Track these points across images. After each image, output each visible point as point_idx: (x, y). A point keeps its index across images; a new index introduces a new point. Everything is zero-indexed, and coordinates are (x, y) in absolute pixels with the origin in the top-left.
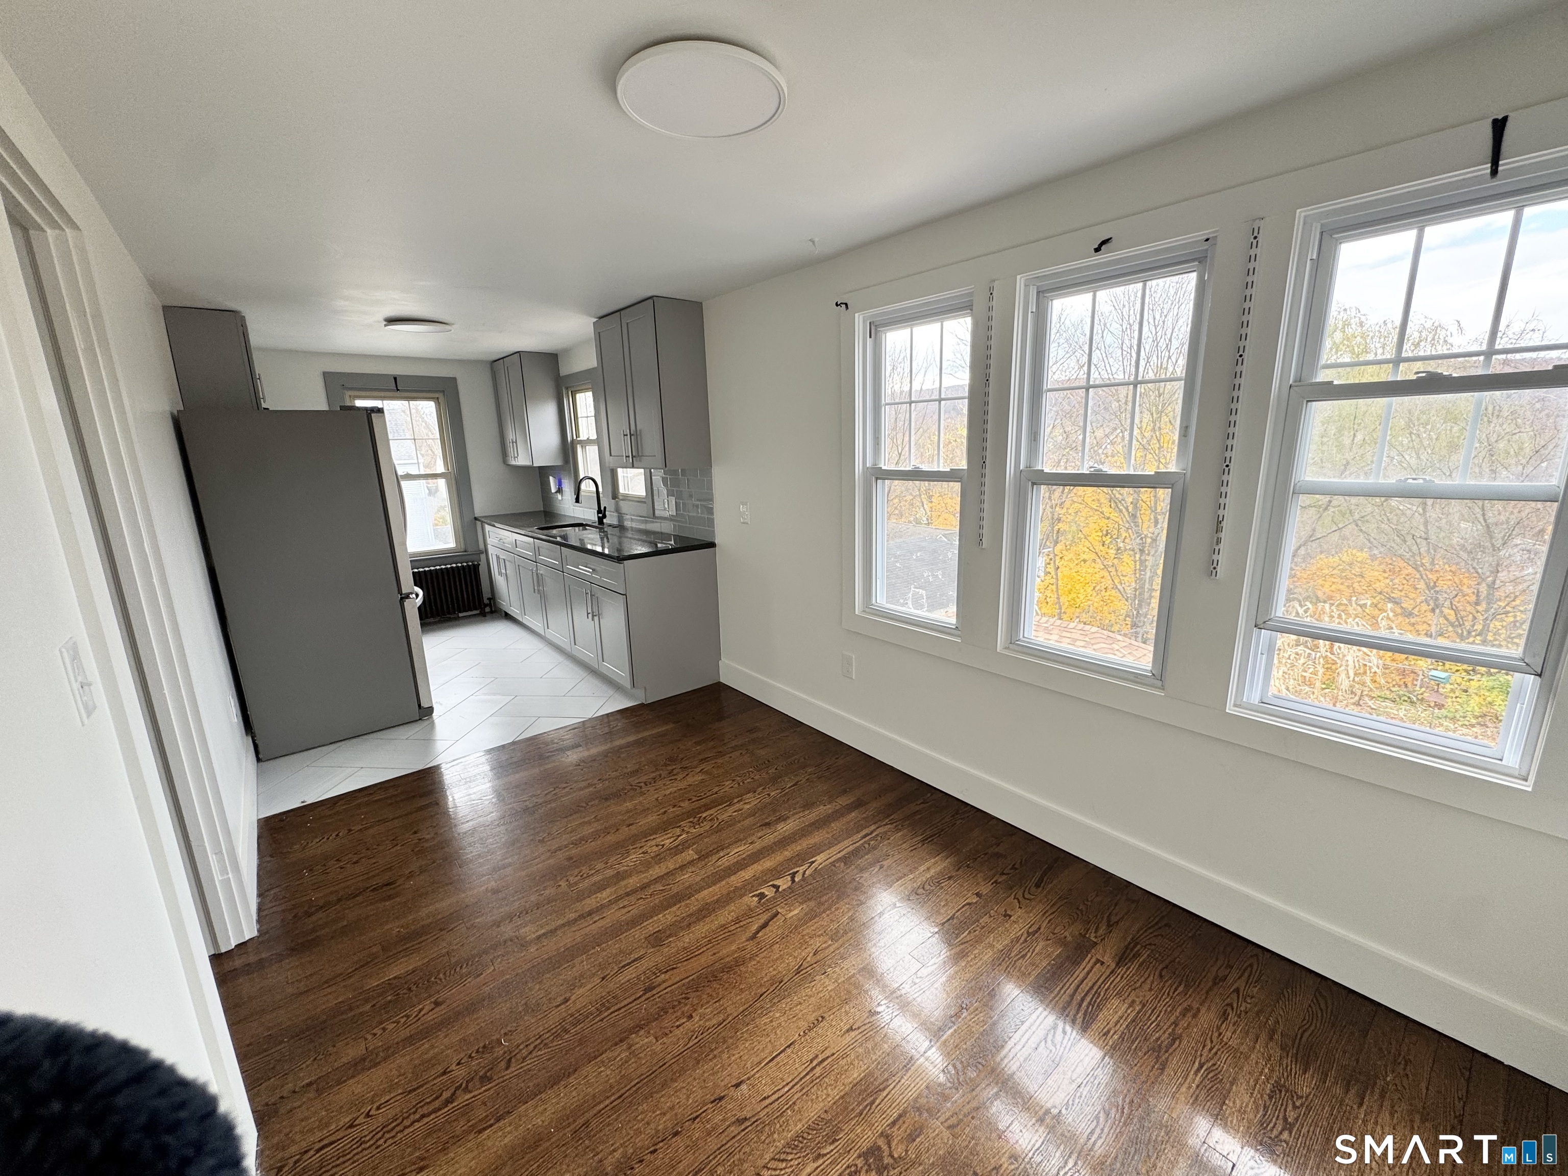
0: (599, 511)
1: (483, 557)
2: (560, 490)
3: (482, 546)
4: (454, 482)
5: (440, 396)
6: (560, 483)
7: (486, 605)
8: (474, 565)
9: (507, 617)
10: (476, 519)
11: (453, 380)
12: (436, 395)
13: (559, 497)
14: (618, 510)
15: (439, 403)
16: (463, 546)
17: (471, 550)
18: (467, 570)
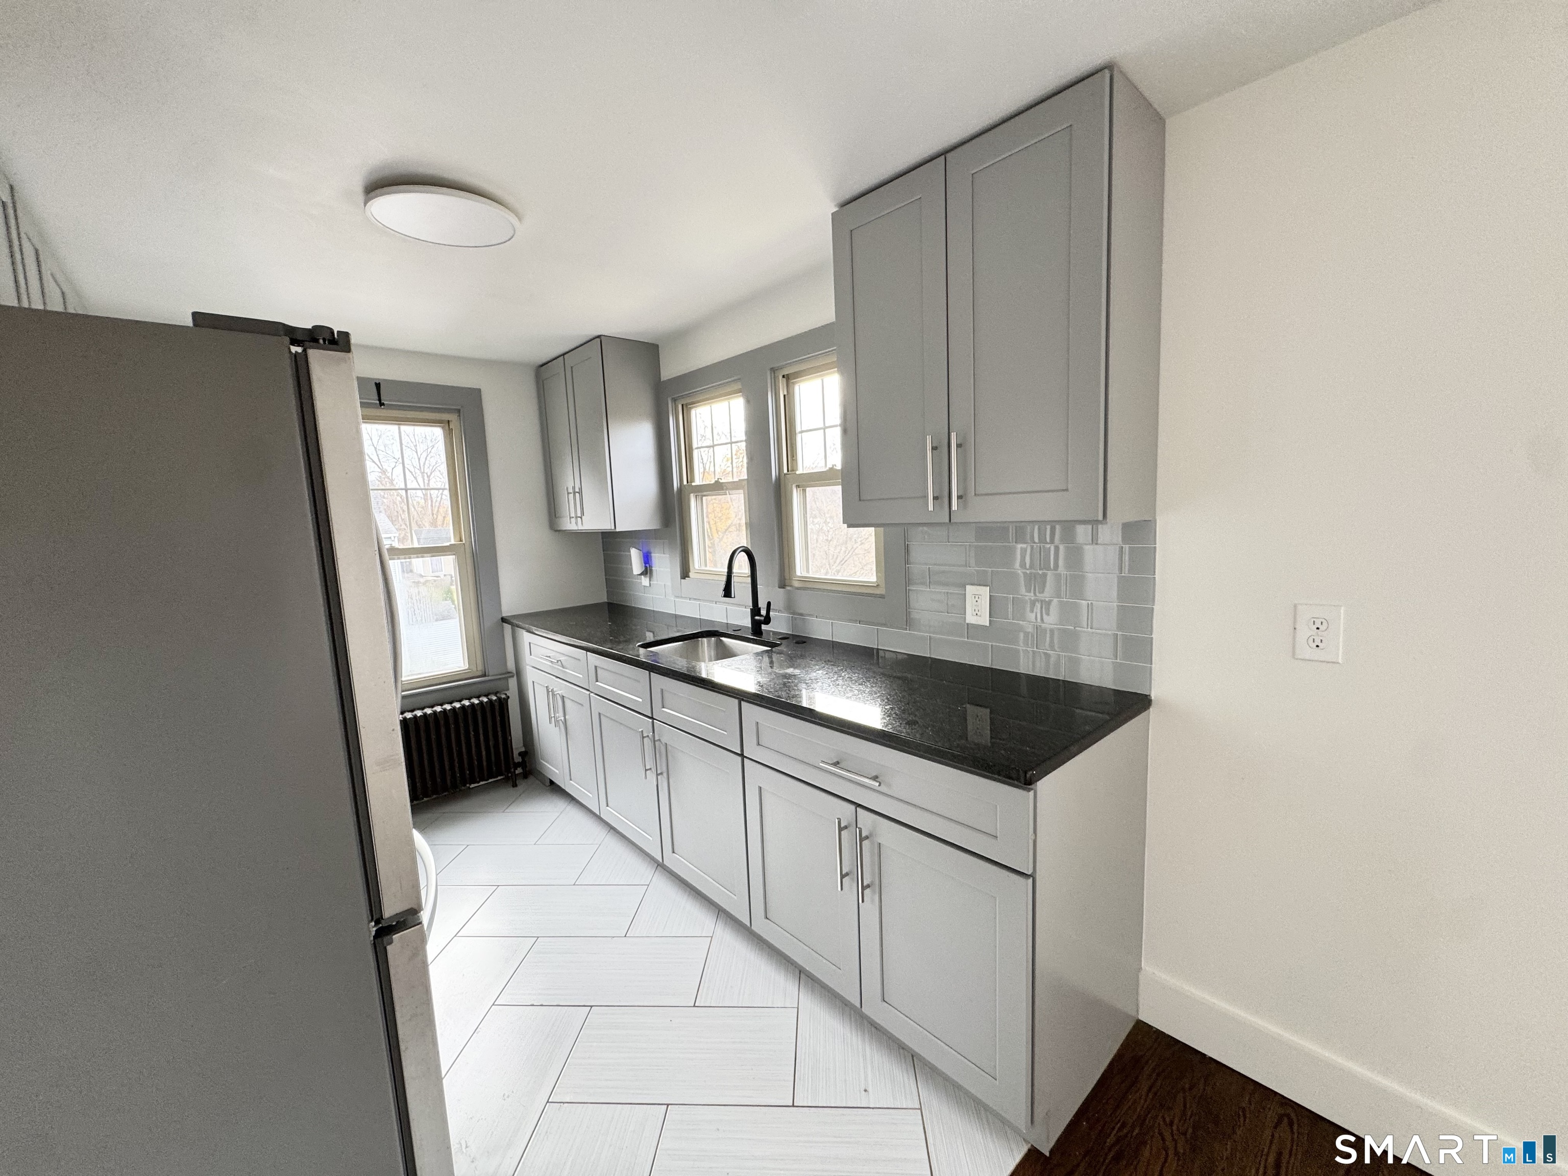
0: (755, 611)
1: (513, 683)
2: (647, 571)
3: (511, 665)
4: (469, 561)
5: (453, 417)
6: (647, 559)
7: (517, 765)
8: (499, 699)
9: (554, 788)
10: (504, 620)
11: (475, 395)
12: (446, 417)
13: (645, 581)
14: (790, 607)
15: (451, 430)
16: (480, 667)
17: (493, 671)
18: (488, 710)
